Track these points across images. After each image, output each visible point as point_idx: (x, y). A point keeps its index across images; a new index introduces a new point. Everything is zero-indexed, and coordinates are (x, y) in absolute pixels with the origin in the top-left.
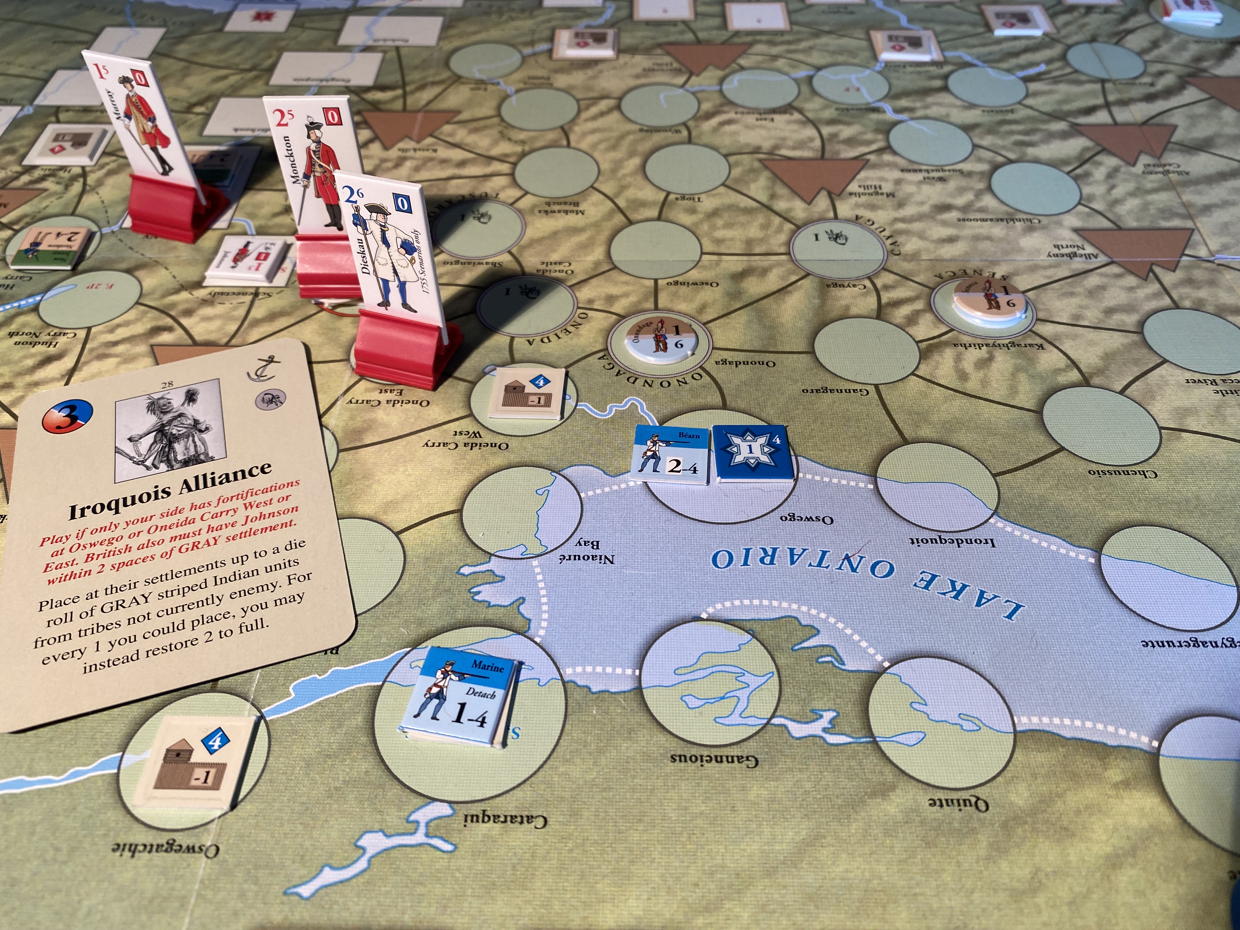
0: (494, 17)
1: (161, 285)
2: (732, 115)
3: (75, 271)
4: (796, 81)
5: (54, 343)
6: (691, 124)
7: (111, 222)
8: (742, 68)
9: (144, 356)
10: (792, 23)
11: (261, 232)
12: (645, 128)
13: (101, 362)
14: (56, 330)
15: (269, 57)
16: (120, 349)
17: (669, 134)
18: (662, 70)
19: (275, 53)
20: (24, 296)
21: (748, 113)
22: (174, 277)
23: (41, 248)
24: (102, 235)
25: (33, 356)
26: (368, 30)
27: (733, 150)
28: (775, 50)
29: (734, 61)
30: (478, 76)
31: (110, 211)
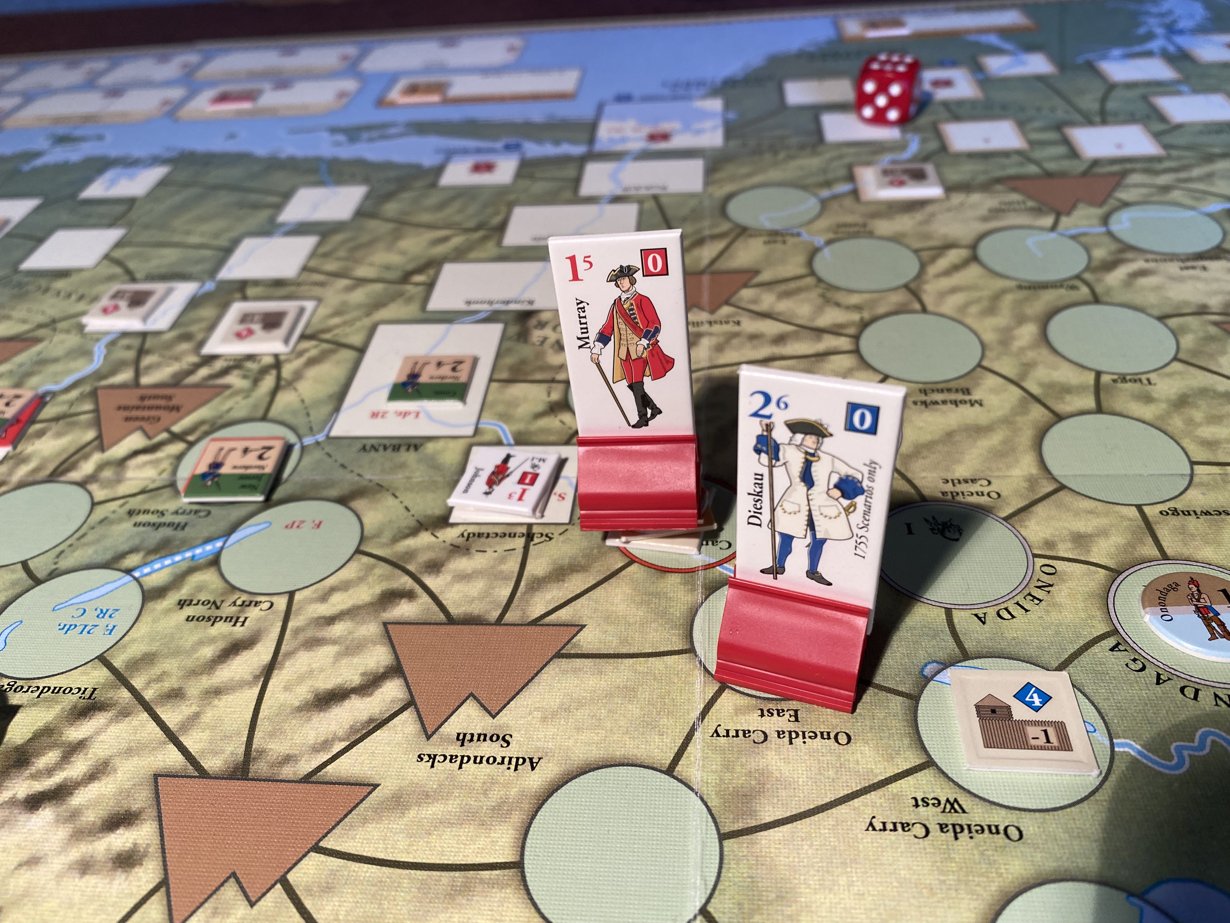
0: (768, 156)
1: (390, 521)
2: (1139, 264)
3: (268, 503)
4: (1211, 216)
5: (242, 619)
6: (1087, 276)
7: (315, 428)
8: (1126, 205)
9: (375, 643)
10: (1166, 147)
11: (521, 440)
12: (1024, 284)
13: (312, 653)
14: (244, 597)
15: (497, 213)
16: (338, 629)
17: (1062, 291)
18: (1015, 210)
19: (503, 209)
20: (200, 541)
21: (1165, 260)
22: (407, 509)
23: (224, 470)
24: (303, 448)
25: (212, 640)
26: (614, 177)
27: (1167, 310)
28: (1163, 180)
29: (1109, 195)
30: (768, 225)
31: (312, 413)
